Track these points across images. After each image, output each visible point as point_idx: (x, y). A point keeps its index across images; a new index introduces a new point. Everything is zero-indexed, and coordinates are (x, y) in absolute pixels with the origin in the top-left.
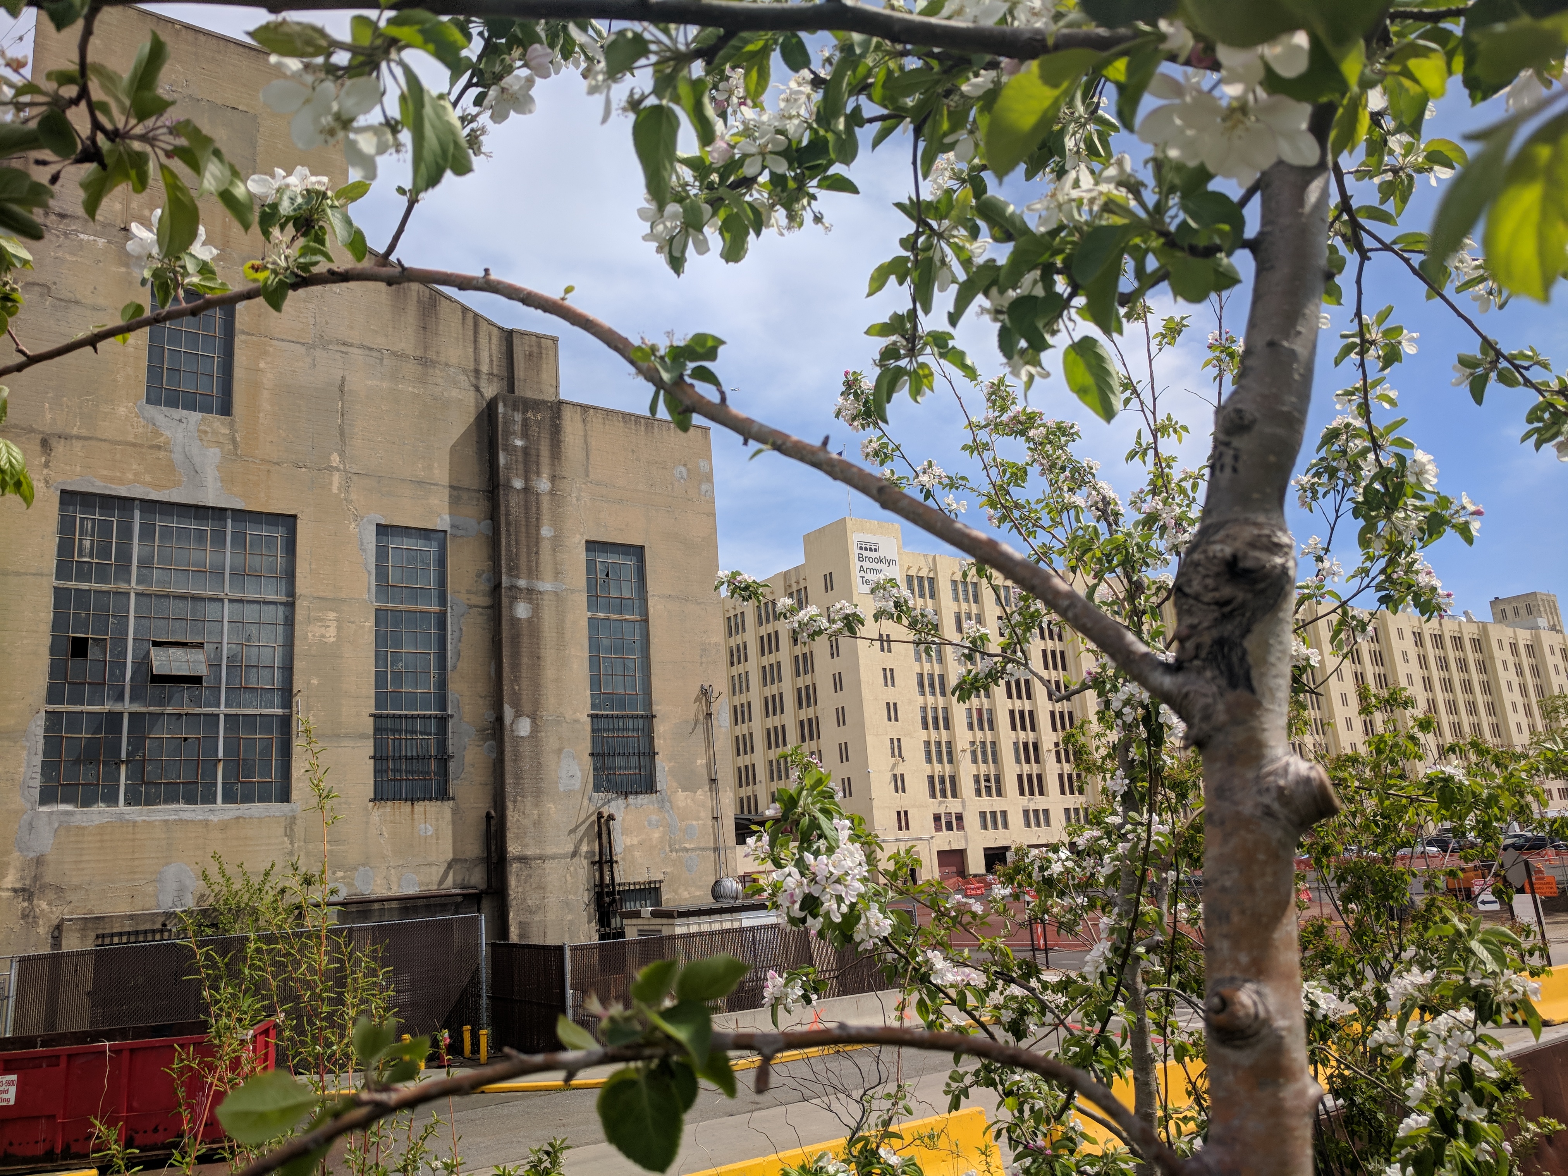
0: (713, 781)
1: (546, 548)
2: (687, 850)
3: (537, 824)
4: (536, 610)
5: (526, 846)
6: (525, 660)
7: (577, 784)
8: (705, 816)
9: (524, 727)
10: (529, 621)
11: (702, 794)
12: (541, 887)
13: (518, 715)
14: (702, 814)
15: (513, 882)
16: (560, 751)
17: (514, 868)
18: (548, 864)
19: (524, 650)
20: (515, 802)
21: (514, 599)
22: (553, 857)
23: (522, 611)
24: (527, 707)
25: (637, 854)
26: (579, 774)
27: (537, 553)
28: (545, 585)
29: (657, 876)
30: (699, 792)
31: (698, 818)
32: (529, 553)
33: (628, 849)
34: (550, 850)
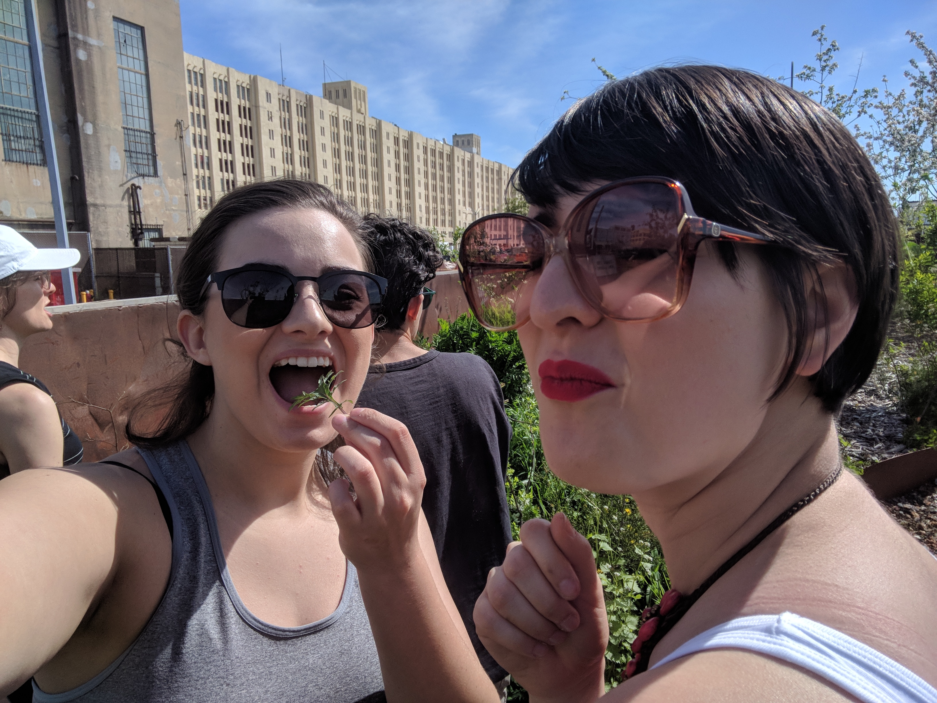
0: (185, 175)
1: (91, 16)
2: (174, 210)
3: (101, 186)
4: (89, 55)
5: (96, 198)
6: (86, 87)
7: (119, 166)
8: (182, 193)
9: (89, 129)
10: (87, 62)
11: (180, 181)
12: (105, 222)
13: (85, 121)
14: (180, 192)
15: (91, 218)
16: (109, 146)
17: (91, 210)
18: (108, 210)
19: (85, 81)
20: (88, 173)
21: (76, 46)
22: (110, 206)
23: (82, 55)
24: (90, 117)
25: (150, 209)
26: (119, 161)
27: (86, 18)
28: (93, 41)
29: (160, 223)
30: (178, 180)
31: (178, 194)
32: (82, 19)
33: (146, 206)
34: (109, 202)
